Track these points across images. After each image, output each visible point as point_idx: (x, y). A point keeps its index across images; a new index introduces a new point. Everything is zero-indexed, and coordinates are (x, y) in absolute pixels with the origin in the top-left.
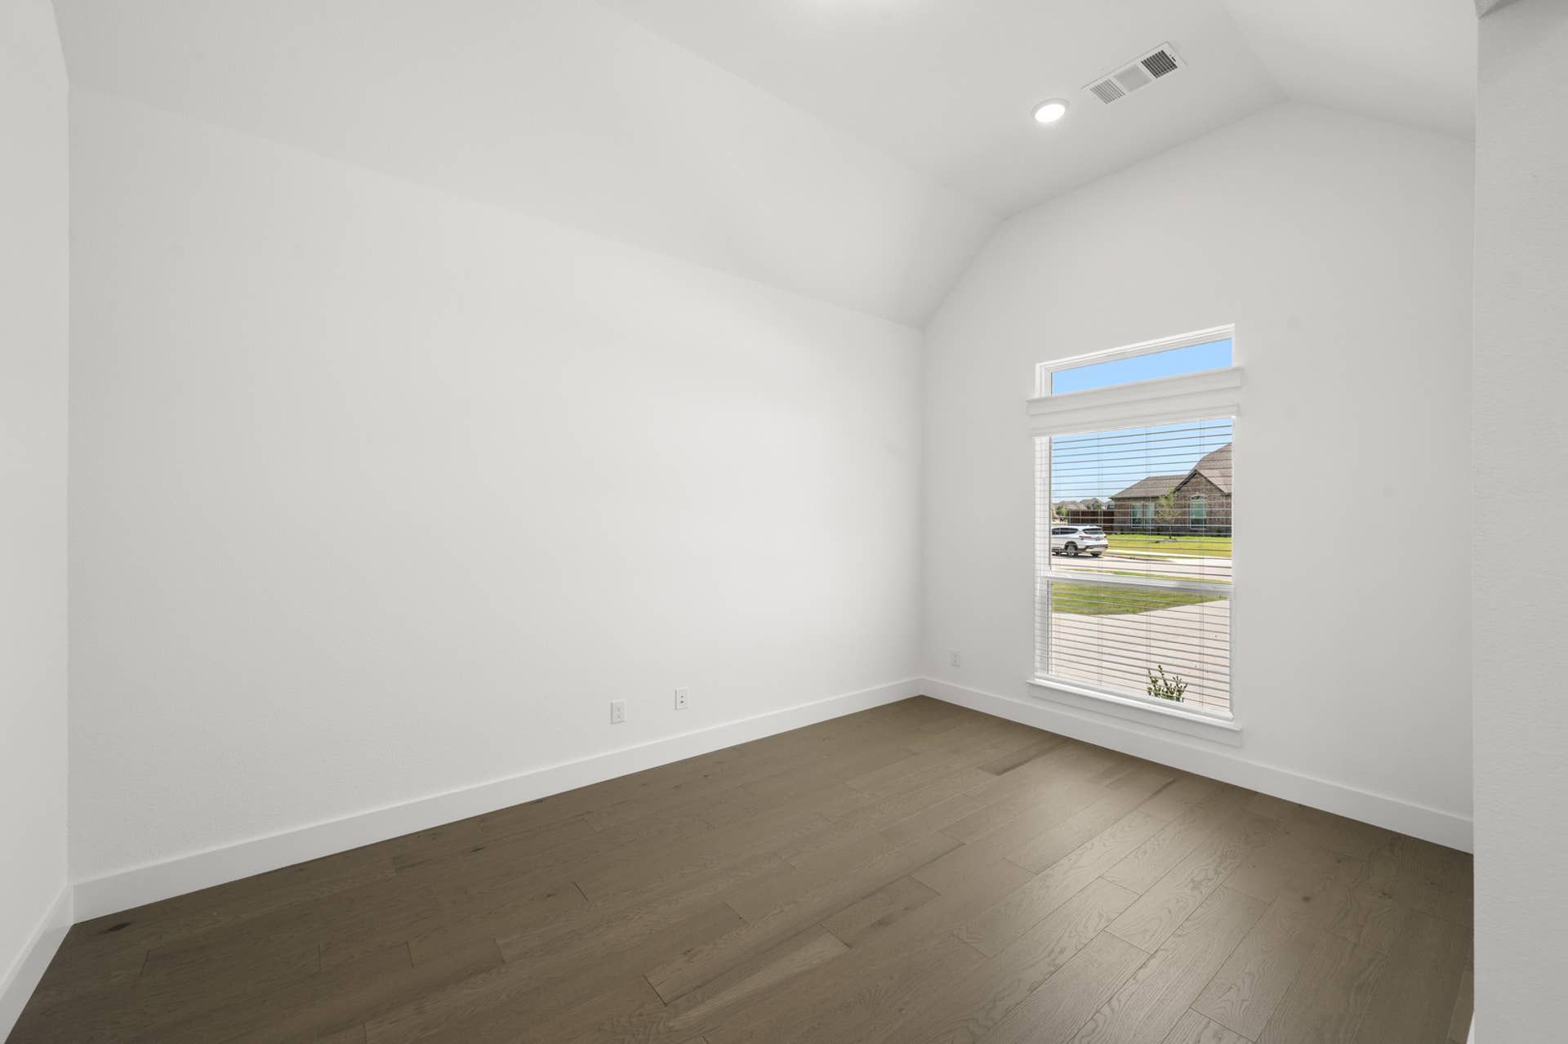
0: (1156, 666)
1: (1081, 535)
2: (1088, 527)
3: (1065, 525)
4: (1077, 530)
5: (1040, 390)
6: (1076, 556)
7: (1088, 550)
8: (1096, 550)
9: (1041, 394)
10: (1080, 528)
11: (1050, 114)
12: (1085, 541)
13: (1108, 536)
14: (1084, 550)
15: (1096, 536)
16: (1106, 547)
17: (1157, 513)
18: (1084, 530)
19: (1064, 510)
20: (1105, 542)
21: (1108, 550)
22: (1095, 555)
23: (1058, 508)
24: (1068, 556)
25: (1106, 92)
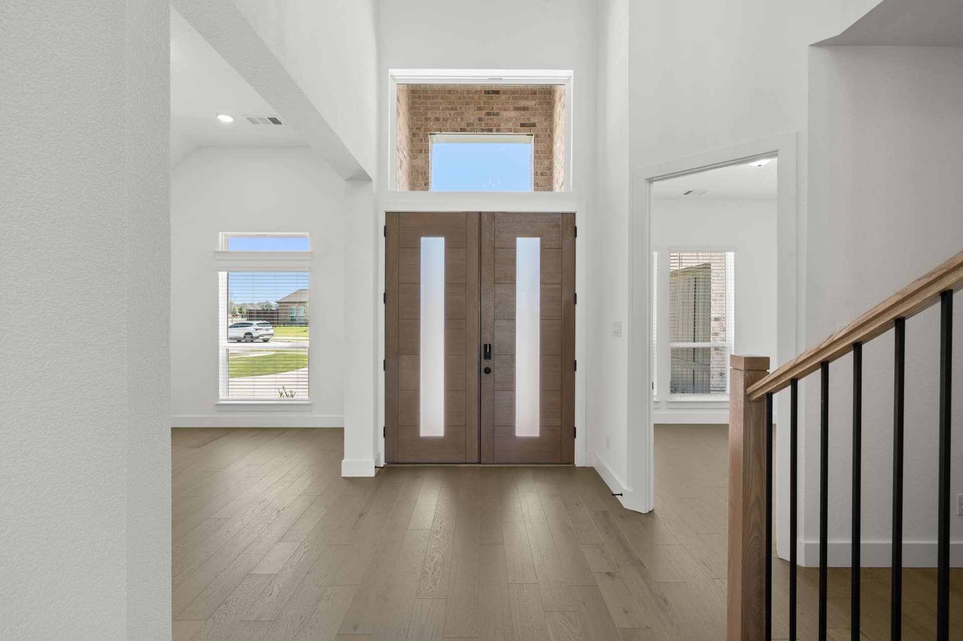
0: (281, 387)
1: (255, 328)
2: (260, 322)
3: (244, 320)
4: (252, 324)
5: (221, 247)
6: (252, 341)
7: (260, 338)
8: (265, 337)
9: (222, 249)
10: (255, 323)
11: (226, 119)
12: (258, 331)
13: (274, 328)
14: (257, 338)
15: (266, 328)
16: (272, 335)
17: (305, 312)
18: (257, 324)
19: (244, 310)
20: (271, 331)
21: (274, 338)
22: (266, 341)
23: (241, 309)
24: (246, 342)
25: (252, 121)
